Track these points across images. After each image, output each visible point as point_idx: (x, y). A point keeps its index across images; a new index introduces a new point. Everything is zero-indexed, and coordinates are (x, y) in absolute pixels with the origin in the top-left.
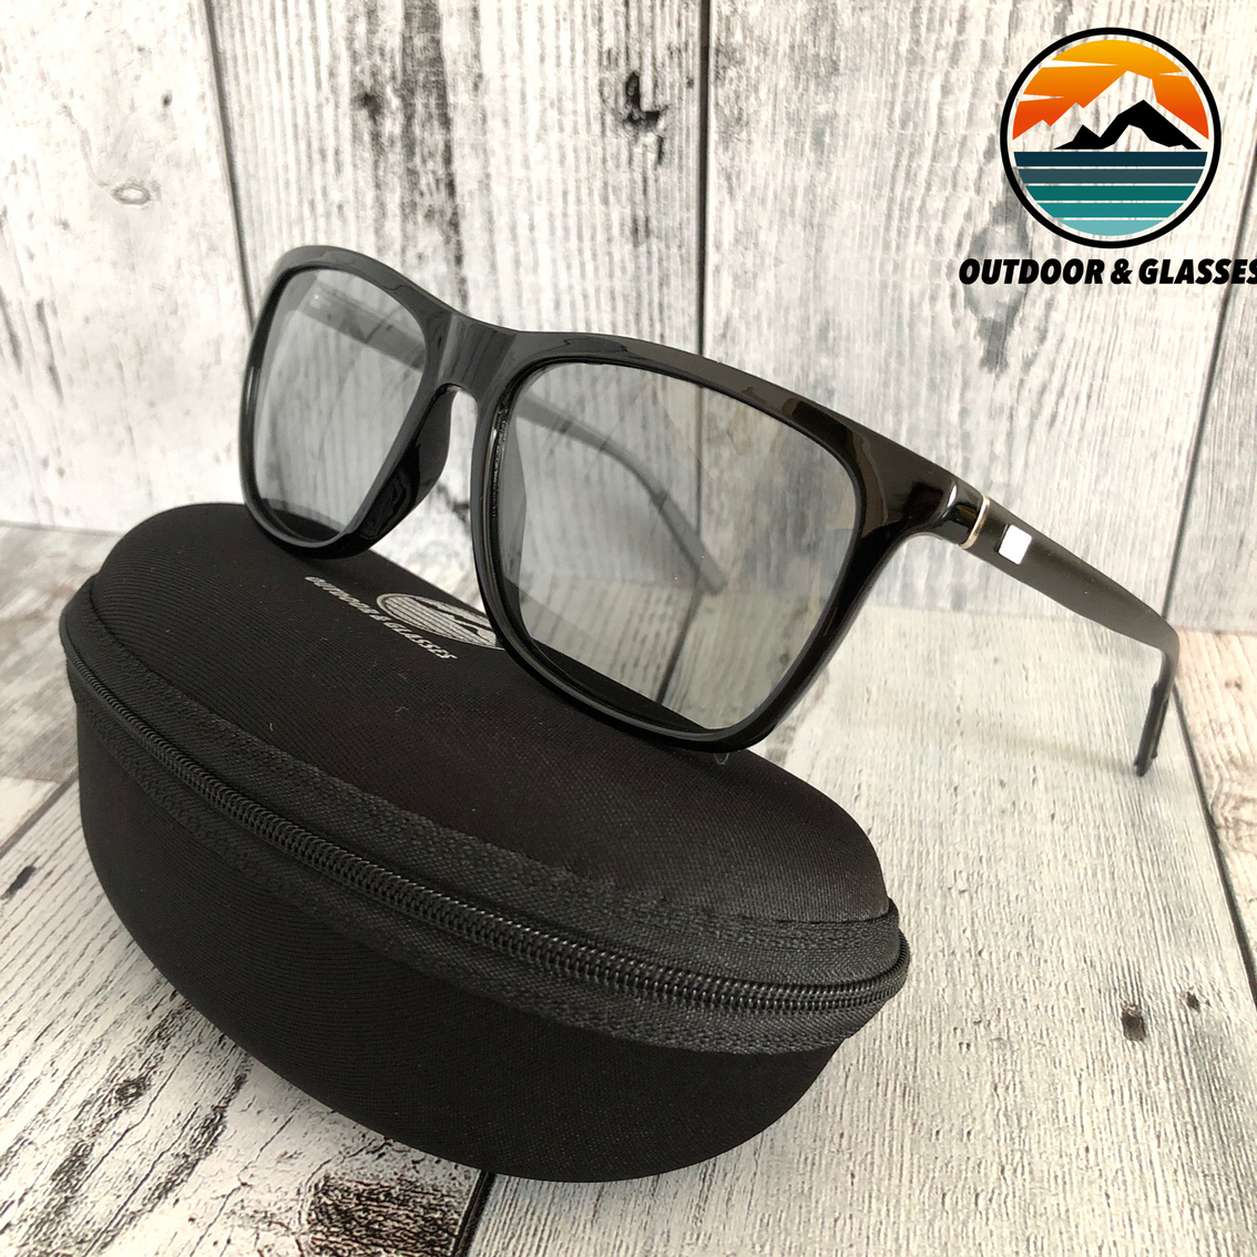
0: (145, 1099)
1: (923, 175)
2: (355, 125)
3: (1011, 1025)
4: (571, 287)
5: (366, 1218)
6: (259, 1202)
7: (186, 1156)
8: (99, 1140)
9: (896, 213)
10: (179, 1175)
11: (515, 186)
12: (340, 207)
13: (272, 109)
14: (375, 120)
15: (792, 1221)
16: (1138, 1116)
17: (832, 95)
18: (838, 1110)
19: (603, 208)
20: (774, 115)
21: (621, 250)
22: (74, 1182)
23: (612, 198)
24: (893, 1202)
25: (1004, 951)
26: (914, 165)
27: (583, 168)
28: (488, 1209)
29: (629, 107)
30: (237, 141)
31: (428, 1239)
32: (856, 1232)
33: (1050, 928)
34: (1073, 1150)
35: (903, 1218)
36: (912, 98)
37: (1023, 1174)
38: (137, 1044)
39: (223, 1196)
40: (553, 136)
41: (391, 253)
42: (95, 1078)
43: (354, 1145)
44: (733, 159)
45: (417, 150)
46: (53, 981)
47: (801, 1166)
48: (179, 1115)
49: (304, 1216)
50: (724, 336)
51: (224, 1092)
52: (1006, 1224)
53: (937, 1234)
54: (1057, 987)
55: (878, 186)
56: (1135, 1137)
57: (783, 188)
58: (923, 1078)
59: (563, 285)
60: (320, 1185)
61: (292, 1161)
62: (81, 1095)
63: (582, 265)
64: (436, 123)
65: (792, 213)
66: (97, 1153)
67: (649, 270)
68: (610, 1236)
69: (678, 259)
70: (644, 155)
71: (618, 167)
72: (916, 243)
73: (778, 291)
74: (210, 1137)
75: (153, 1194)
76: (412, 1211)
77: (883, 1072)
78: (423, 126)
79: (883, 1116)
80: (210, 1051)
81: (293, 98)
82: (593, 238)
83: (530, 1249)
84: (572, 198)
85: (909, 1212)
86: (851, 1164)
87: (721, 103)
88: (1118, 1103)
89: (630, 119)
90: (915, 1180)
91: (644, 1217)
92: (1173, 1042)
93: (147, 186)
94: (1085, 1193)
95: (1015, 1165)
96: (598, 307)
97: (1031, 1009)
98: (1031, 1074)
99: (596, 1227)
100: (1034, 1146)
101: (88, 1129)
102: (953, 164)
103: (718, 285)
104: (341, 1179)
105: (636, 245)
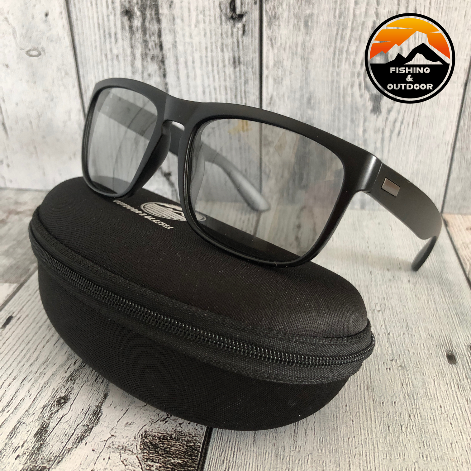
0: (68, 404)
1: (348, 37)
2: (122, 23)
3: (405, 360)
4: (209, 86)
5: (163, 447)
6: (120, 442)
7: (88, 426)
8: (52, 421)
9: (337, 53)
10: (86, 433)
11: (187, 45)
12: (117, 56)
13: (89, 18)
14: (130, 21)
15: (332, 440)
16: (458, 393)
17: (311, 6)
18: (343, 396)
19: (221, 53)
20: (288, 15)
21: (229, 70)
22: (44, 438)
23: (225, 49)
24: (370, 430)
25: (398, 332)
26: (344, 34)
27: (214, 38)
28: (211, 441)
29: (232, 13)
30: (76, 31)
31: (189, 453)
32: (357, 442)
33: (414, 323)
34: (435, 407)
35: (374, 436)
36: (343, 7)
37: (418, 417)
38: (62, 383)
39: (105, 441)
40: (201, 25)
41: (138, 74)
42: (47, 397)
43: (155, 418)
44: (272, 33)
45: (148, 32)
46: (25, 360)
47: (332, 418)
48: (83, 410)
49: (138, 447)
50: (270, 103)
51: (100, 400)
52: (414, 437)
53: (388, 442)
54: (420, 346)
55: (330, 42)
56: (458, 401)
57: (292, 43)
58: (374, 382)
59: (206, 85)
60: (143, 435)
61: (131, 426)
62: (42, 404)
63: (214, 77)
64: (155, 21)
65: (296, 54)
66: (51, 425)
67: (240, 78)
68: (261, 449)
69: (252, 73)
70: (237, 32)
71: (227, 37)
72: (345, 65)
73: (291, 85)
74: (96, 418)
75: (76, 441)
76: (181, 443)
77: (359, 381)
78: (150, 23)
79: (361, 397)
80: (93, 384)
81: (97, 12)
82: (218, 65)
83: (231, 455)
84: (209, 50)
85: (376, 434)
86: (351, 417)
87: (268, 10)
88: (450, 389)
89: (232, 18)
90: (377, 422)
91: (274, 441)
92: (467, 364)
93: (40, 50)
94: (443, 423)
95: (414, 413)
96: (220, 93)
97: (411, 354)
98: (415, 379)
99: (255, 446)
100: (421, 406)
101: (46, 417)
102: (359, 33)
103: (267, 83)
104: (151, 432)
105: (235, 67)
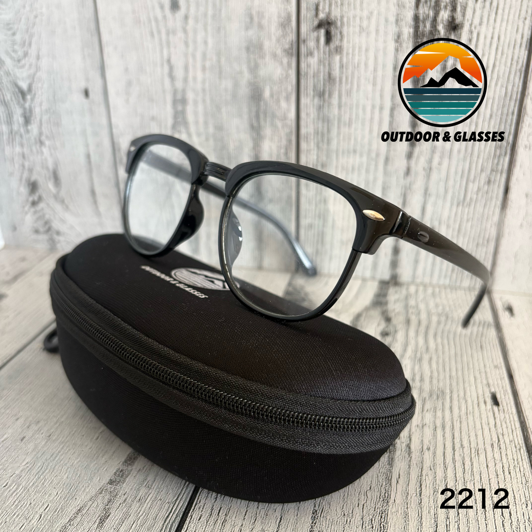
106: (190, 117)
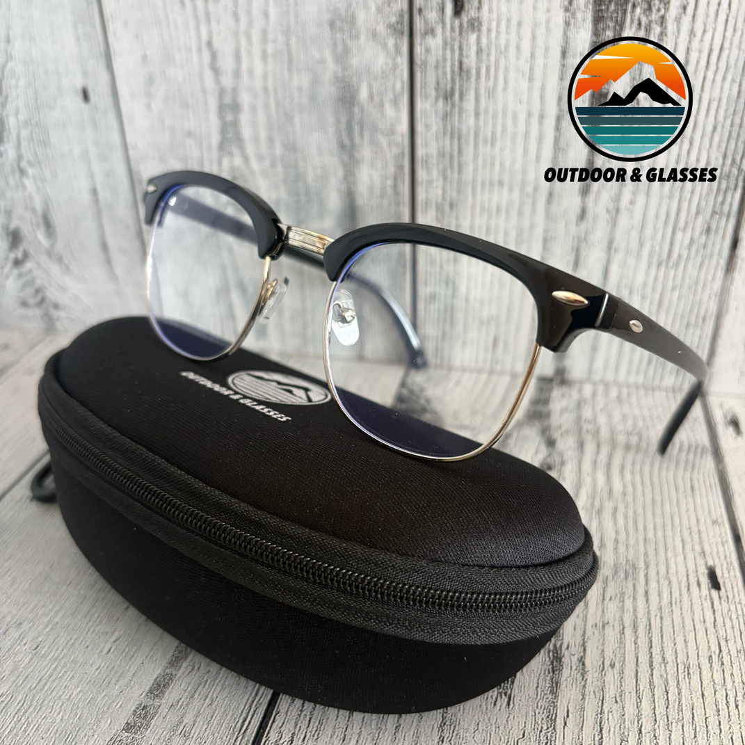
106: (246, 132)
